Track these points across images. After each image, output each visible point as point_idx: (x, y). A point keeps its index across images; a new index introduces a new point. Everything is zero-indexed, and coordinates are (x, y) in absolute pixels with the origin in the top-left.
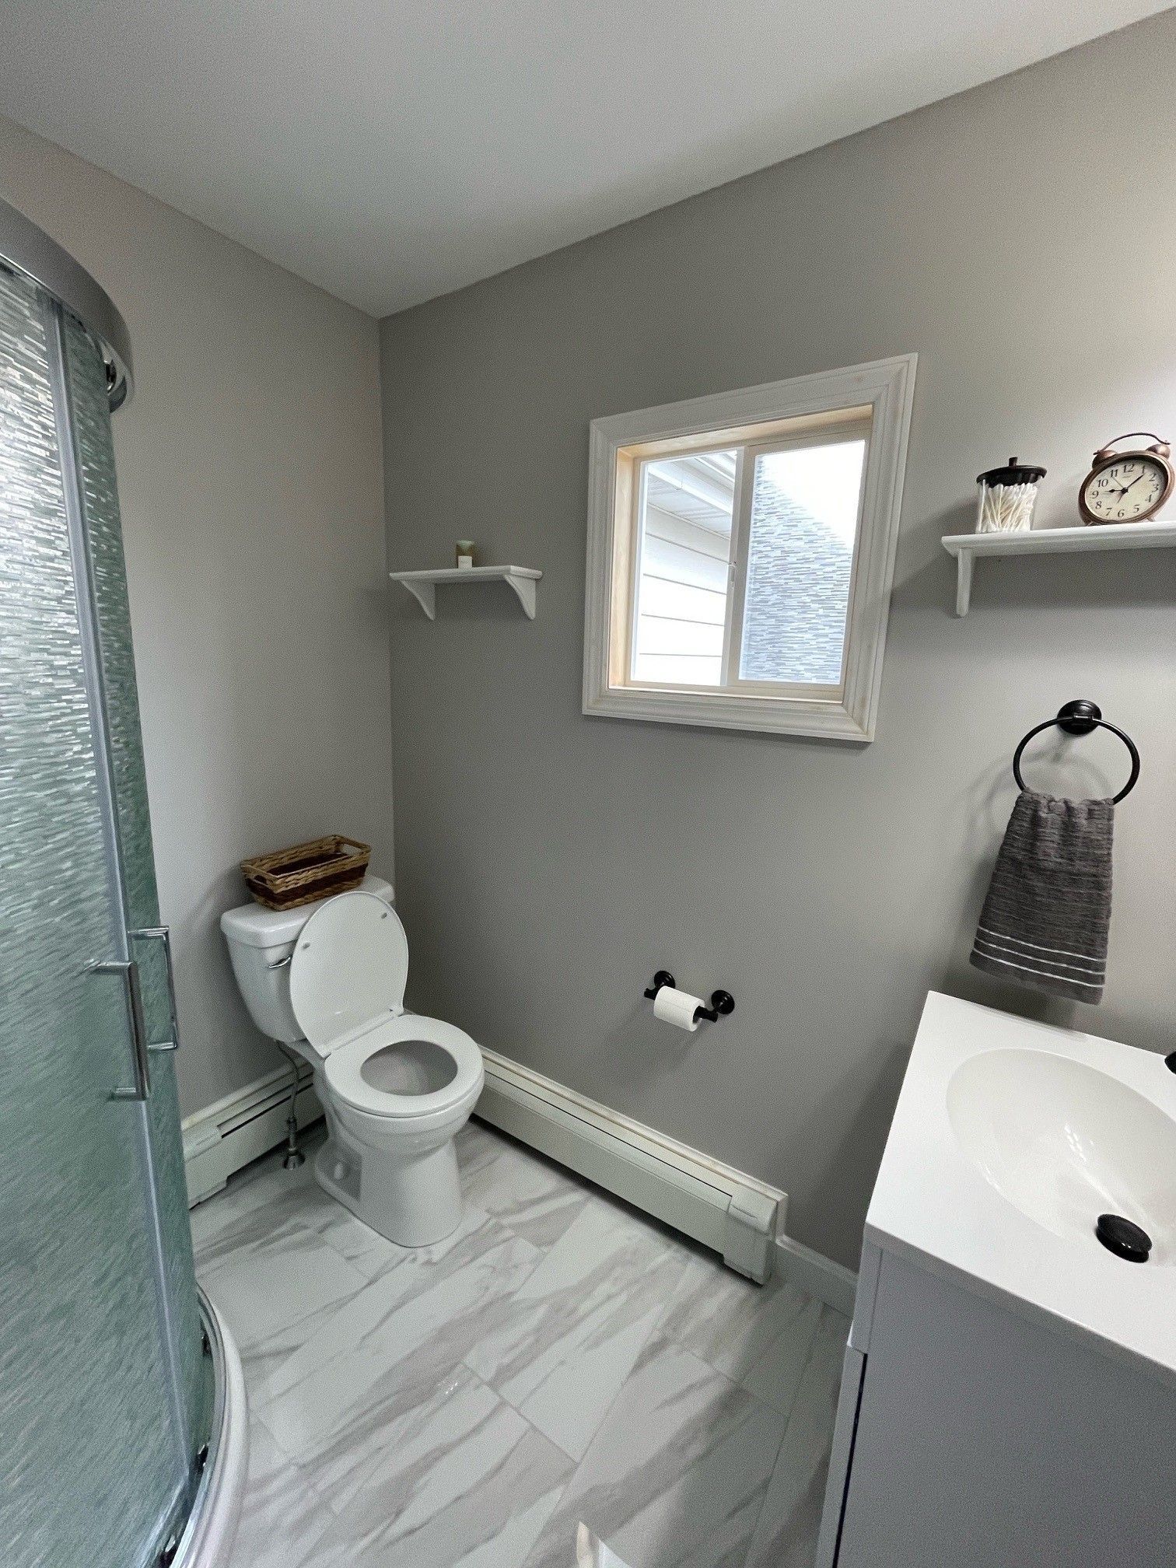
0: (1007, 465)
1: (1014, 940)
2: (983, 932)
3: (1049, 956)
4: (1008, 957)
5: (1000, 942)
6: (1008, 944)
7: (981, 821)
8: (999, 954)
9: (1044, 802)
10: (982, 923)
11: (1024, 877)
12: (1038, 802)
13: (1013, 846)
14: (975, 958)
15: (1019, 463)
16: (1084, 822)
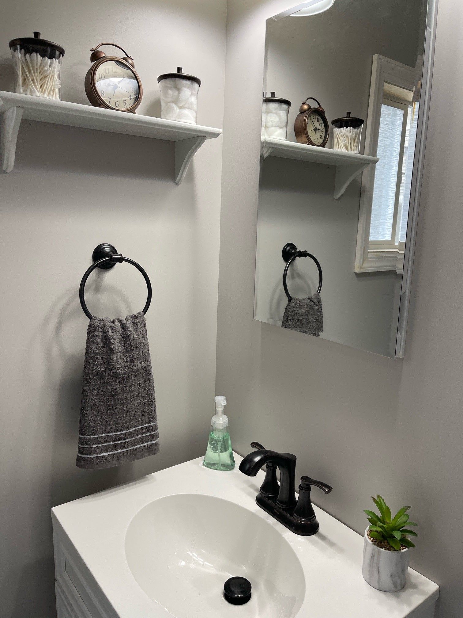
0: (32, 36)
1: (108, 434)
2: (84, 439)
3: (131, 435)
4: (106, 449)
5: (98, 441)
6: (105, 440)
7: (55, 351)
8: (100, 450)
9: (108, 325)
10: (82, 432)
11: (108, 384)
12: (105, 326)
13: (94, 364)
14: (80, 462)
15: (42, 37)
16: (133, 332)
